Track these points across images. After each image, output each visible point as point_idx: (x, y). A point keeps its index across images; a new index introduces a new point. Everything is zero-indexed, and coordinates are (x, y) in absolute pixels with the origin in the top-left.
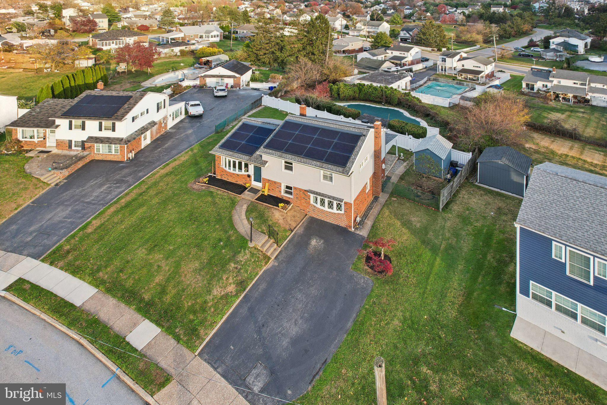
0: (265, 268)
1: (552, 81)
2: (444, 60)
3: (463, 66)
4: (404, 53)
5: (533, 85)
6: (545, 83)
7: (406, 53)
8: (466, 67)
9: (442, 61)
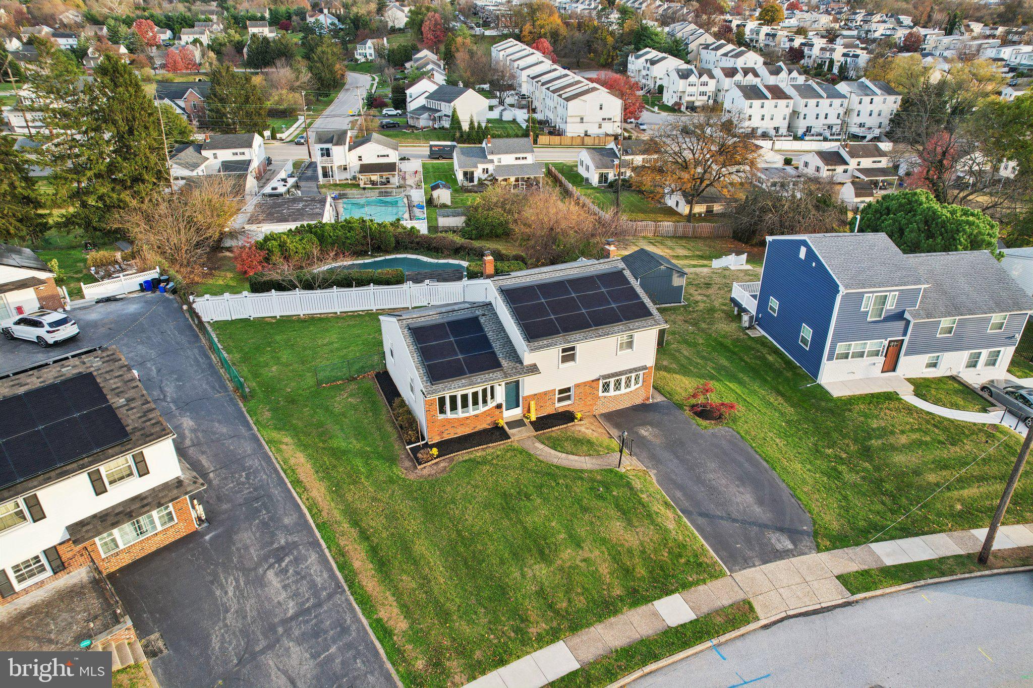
0: (654, 481)
1: (492, 161)
2: (327, 153)
3: (360, 158)
4: (242, 150)
5: (472, 173)
6: (485, 166)
7: (246, 150)
8: (366, 161)
9: (323, 155)
